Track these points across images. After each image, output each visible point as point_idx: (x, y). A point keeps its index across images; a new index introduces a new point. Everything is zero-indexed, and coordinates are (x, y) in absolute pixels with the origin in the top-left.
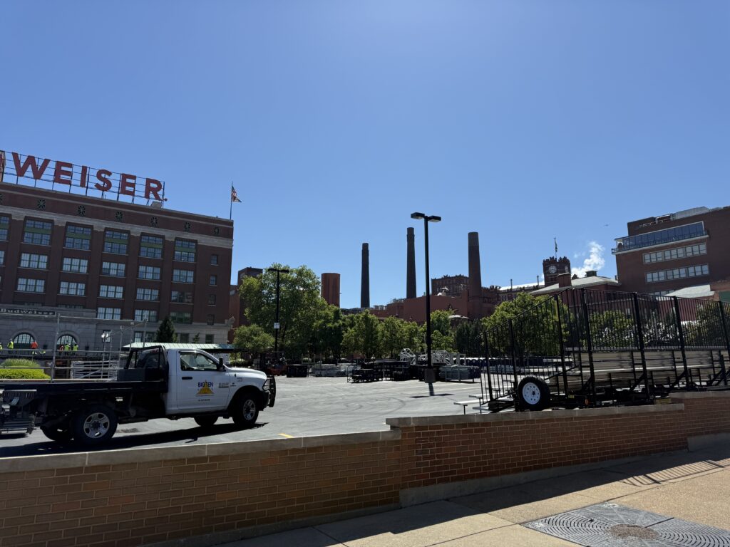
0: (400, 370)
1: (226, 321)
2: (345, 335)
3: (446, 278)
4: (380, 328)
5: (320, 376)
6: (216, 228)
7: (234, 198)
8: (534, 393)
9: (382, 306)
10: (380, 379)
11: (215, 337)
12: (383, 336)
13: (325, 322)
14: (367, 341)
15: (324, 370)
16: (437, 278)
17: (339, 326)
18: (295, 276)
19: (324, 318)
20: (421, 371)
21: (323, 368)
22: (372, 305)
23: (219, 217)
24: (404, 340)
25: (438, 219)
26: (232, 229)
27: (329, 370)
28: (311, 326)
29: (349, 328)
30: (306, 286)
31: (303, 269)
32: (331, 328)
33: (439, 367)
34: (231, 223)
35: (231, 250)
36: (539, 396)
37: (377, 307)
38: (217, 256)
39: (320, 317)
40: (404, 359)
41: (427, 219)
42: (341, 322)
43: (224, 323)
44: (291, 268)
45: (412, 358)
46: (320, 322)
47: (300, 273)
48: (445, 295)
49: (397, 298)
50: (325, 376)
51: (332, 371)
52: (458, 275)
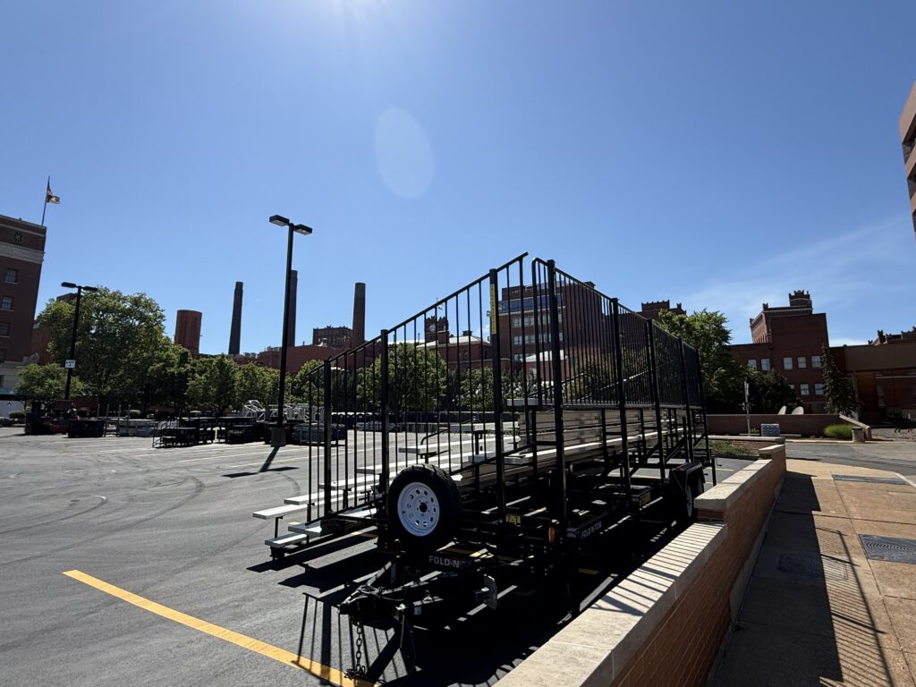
0: (240, 429)
1: (25, 358)
2: (191, 382)
3: (329, 328)
4: (238, 376)
5: (126, 435)
6: (20, 234)
7: (49, 198)
8: (423, 508)
9: (254, 354)
10: (210, 441)
11: (5, 378)
12: (241, 385)
13: (164, 366)
14: (220, 392)
15: (134, 427)
16: (320, 328)
17: (186, 372)
18: (128, 306)
19: (165, 361)
20: (268, 430)
21: (132, 424)
22: (242, 352)
23: (23, 220)
24: (266, 391)
25: (309, 230)
26: (45, 238)
27: (140, 427)
28: (146, 371)
29: (197, 375)
30: (143, 318)
31: (140, 298)
32: (173, 373)
33: (294, 425)
34: (43, 231)
35: (40, 266)
36: (436, 516)
37: (247, 354)
38: (17, 271)
39: (160, 360)
40: (249, 414)
41: (293, 228)
42: (189, 367)
43: (22, 361)
44: (124, 295)
45: (259, 413)
46: (158, 365)
47: (136, 302)
48: (326, 345)
49: (273, 346)
50: (134, 436)
51: (143, 430)
52: (342, 326)
